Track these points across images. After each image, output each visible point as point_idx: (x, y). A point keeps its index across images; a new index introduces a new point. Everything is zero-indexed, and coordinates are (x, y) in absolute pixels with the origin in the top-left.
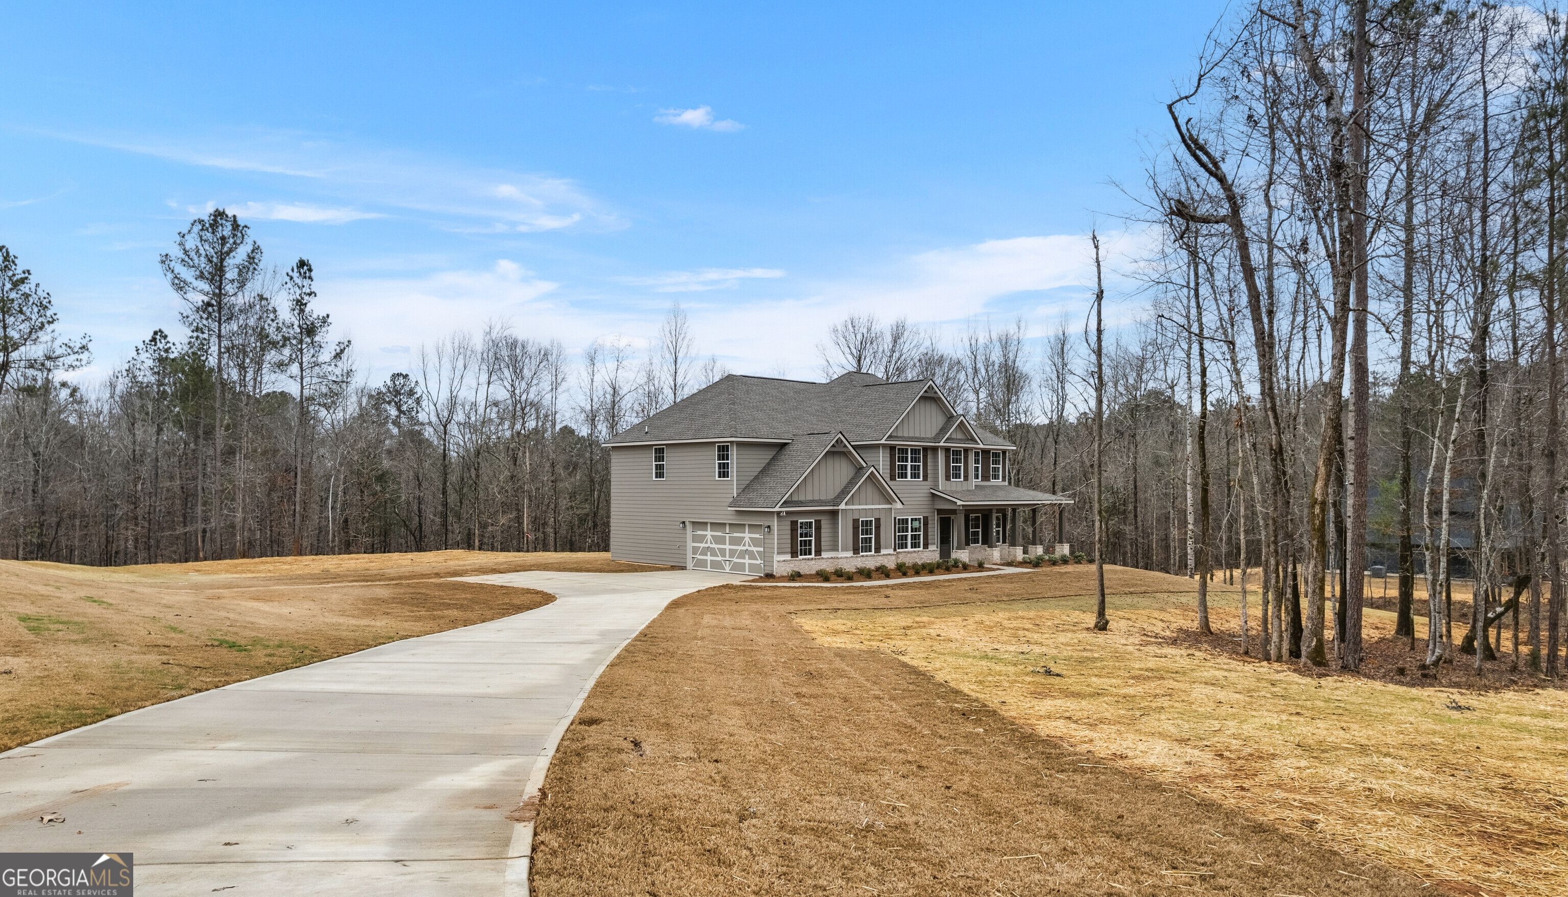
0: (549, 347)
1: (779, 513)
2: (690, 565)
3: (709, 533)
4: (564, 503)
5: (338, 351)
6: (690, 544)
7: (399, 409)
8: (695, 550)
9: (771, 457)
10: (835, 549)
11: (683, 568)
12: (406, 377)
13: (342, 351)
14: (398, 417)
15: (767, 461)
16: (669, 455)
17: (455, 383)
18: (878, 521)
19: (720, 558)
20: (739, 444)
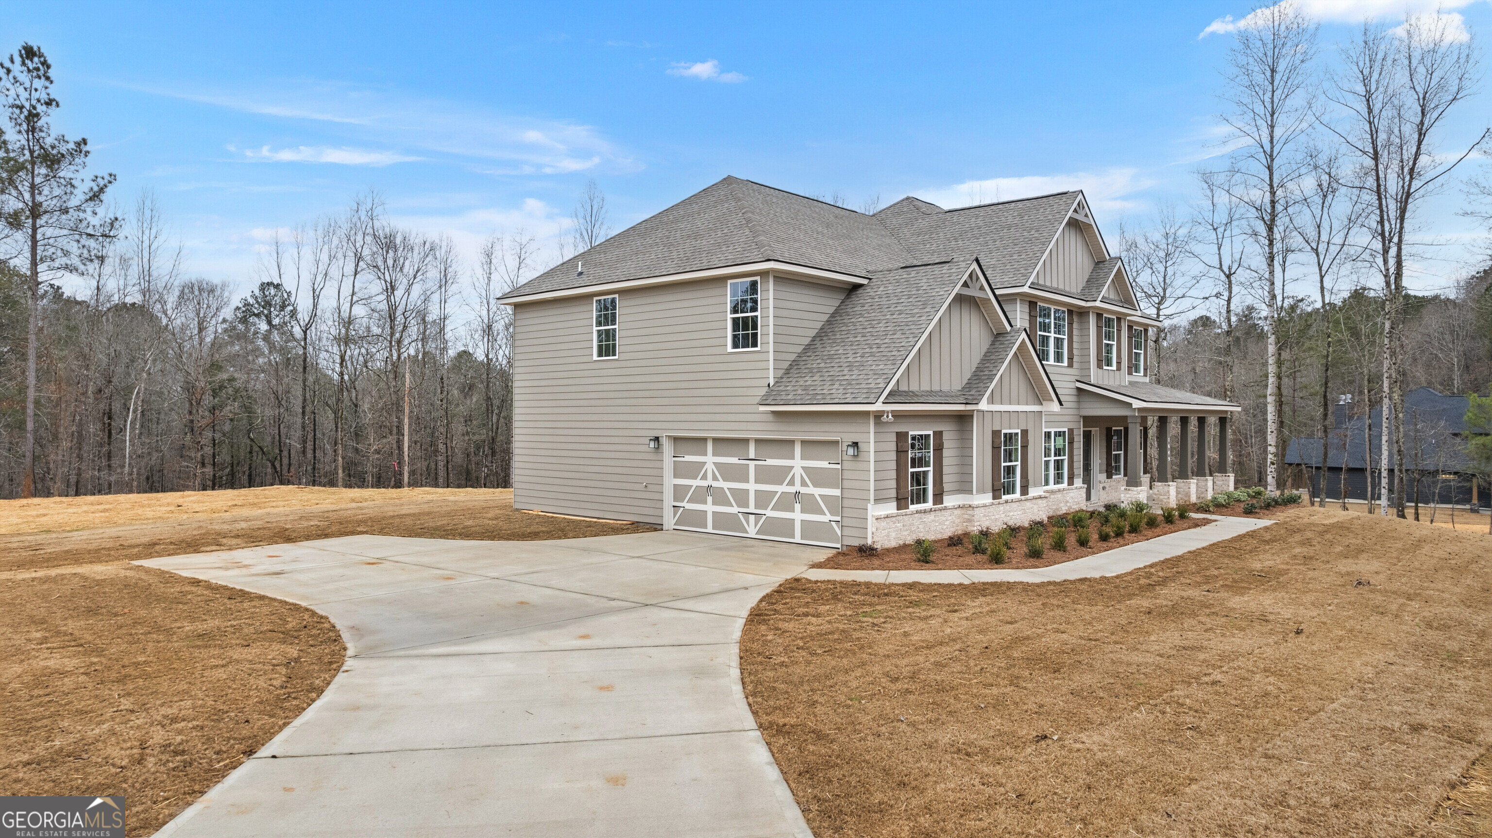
0: (437, 241)
1: (878, 416)
2: (669, 521)
3: (710, 459)
4: (458, 427)
5: (96, 189)
6: (670, 481)
7: (269, 322)
8: (679, 492)
9: (831, 310)
10: (965, 487)
11: (656, 527)
12: (277, 287)
13: (102, 190)
14: (269, 332)
15: (825, 317)
16: (624, 311)
17: (319, 279)
18: (1025, 433)
19: (735, 510)
20: (782, 278)
